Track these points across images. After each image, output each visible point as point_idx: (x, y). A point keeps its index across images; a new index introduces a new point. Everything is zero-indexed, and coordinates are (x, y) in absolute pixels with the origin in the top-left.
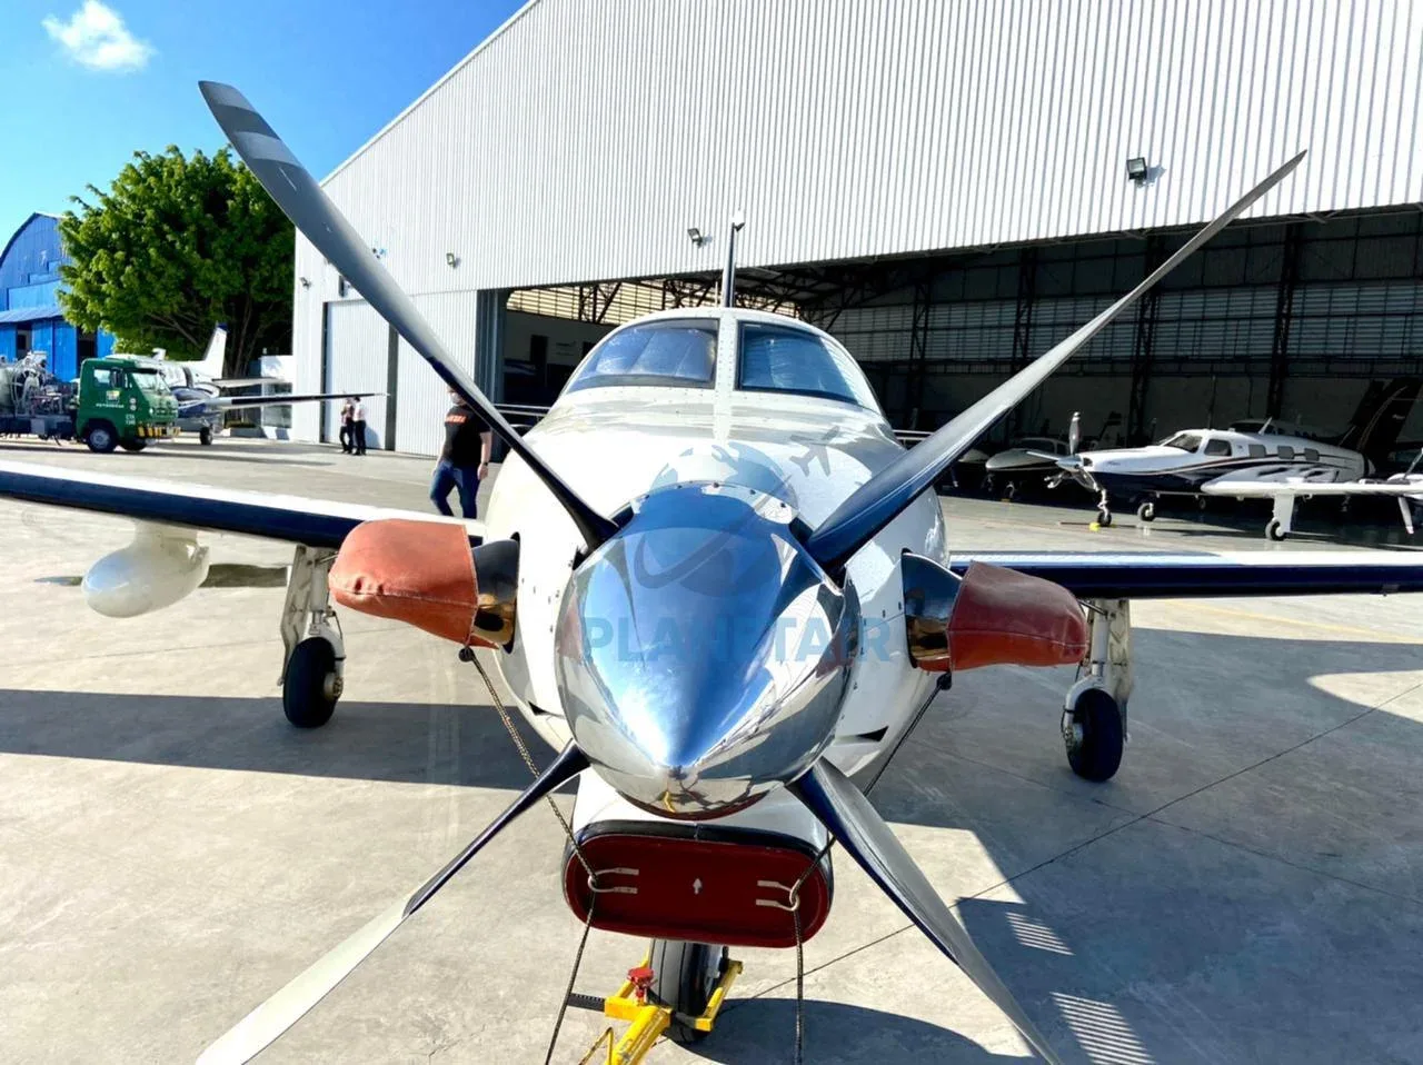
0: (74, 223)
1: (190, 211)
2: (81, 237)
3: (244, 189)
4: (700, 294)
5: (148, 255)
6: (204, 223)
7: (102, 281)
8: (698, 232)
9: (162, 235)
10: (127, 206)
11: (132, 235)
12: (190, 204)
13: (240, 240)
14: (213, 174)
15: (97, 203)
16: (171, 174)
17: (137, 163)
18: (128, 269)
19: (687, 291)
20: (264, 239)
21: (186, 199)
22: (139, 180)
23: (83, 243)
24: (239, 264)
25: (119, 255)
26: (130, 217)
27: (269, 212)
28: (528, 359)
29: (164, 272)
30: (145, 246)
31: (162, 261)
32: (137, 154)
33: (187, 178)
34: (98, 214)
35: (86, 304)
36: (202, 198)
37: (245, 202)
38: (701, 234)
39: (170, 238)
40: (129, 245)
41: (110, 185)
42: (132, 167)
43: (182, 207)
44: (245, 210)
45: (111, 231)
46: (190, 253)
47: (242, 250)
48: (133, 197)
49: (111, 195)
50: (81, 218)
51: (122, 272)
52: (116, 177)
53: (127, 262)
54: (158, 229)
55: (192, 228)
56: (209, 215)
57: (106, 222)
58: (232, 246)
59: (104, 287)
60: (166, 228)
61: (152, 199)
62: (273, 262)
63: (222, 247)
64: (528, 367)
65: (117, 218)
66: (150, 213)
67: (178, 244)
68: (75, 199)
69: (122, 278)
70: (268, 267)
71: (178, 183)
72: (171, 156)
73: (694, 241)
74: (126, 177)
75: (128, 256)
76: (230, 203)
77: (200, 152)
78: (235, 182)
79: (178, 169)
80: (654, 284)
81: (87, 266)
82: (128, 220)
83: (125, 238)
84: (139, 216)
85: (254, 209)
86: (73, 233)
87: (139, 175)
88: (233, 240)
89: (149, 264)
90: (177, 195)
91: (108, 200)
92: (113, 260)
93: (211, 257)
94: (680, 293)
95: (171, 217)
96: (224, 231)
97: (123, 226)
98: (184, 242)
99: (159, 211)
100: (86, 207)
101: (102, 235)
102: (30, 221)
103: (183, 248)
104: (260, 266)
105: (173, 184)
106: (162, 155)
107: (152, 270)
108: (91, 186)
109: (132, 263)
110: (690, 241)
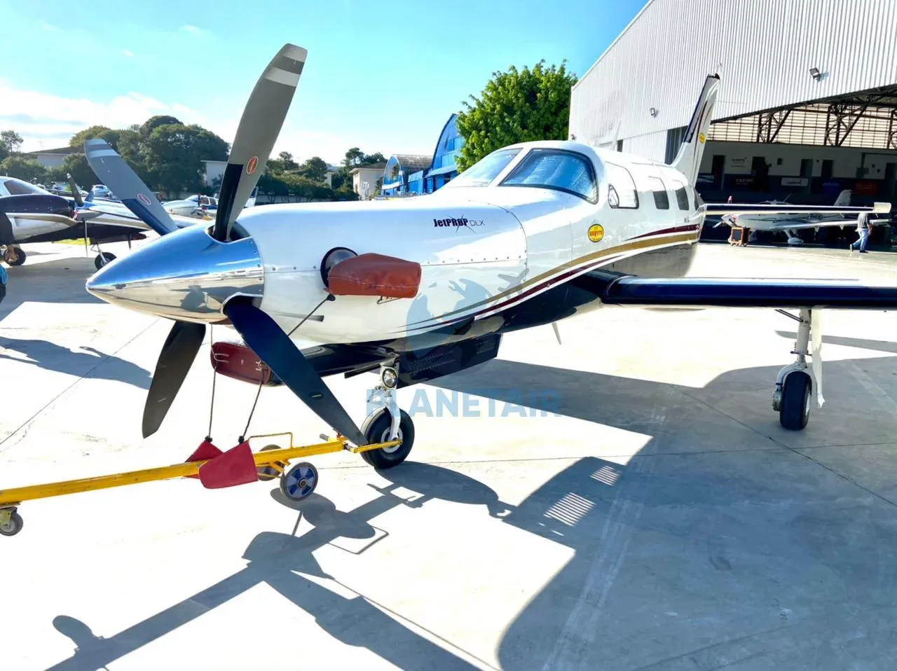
0: (463, 118)
1: (518, 103)
2: (466, 125)
3: (546, 85)
4: (858, 112)
5: (496, 131)
6: (524, 109)
7: (474, 148)
8: (818, 71)
9: (502, 118)
10: (488, 105)
11: (489, 121)
12: (518, 99)
13: (543, 116)
14: (532, 79)
15: (474, 105)
16: (510, 83)
17: (494, 79)
18: (486, 140)
19: (847, 112)
20: (555, 114)
21: (516, 97)
22: (496, 89)
23: (467, 128)
24: (542, 130)
25: (483, 133)
26: (489, 111)
27: (559, 97)
28: (710, 171)
29: (503, 140)
30: (495, 127)
31: (503, 134)
32: (494, 74)
33: (517, 84)
34: (474, 110)
35: (466, 161)
36: (525, 94)
37: (547, 93)
38: (820, 72)
39: (507, 120)
40: (488, 127)
41: (481, 93)
42: (492, 82)
43: (514, 101)
44: (546, 98)
45: (479, 120)
46: (516, 127)
47: (543, 123)
48: (490, 99)
49: (481, 99)
50: (466, 114)
51: (483, 142)
52: (484, 88)
53: (486, 136)
54: (502, 116)
55: (518, 113)
56: (527, 104)
57: (477, 115)
58: (539, 119)
59: (475, 151)
60: (505, 114)
61: (500, 99)
62: (561, 127)
63: (533, 122)
64: (709, 177)
65: (482, 112)
66: (498, 107)
67: (511, 124)
68: (465, 103)
69: (483, 146)
70: (557, 130)
71: (513, 87)
72: (511, 72)
73: (814, 77)
74: (488, 88)
75: (487, 133)
76: (538, 95)
77: (526, 67)
78: (542, 82)
79: (513, 81)
80: (808, 109)
81: (468, 141)
82: (488, 113)
83: (486, 123)
84: (493, 109)
85: (551, 97)
86: (462, 123)
87: (495, 85)
88: (538, 117)
89: (496, 136)
90: (511, 95)
91: (479, 102)
92: (479, 135)
93: (527, 128)
94: (841, 113)
95: (508, 108)
96: (535, 112)
97: (485, 116)
98: (514, 122)
99: (503, 106)
100: (470, 107)
101: (475, 122)
102: (451, 118)
103: (513, 125)
104: (553, 130)
105: (510, 89)
106: (507, 72)
107: (498, 140)
108: (471, 96)
109: (488, 137)
110: (812, 78)
